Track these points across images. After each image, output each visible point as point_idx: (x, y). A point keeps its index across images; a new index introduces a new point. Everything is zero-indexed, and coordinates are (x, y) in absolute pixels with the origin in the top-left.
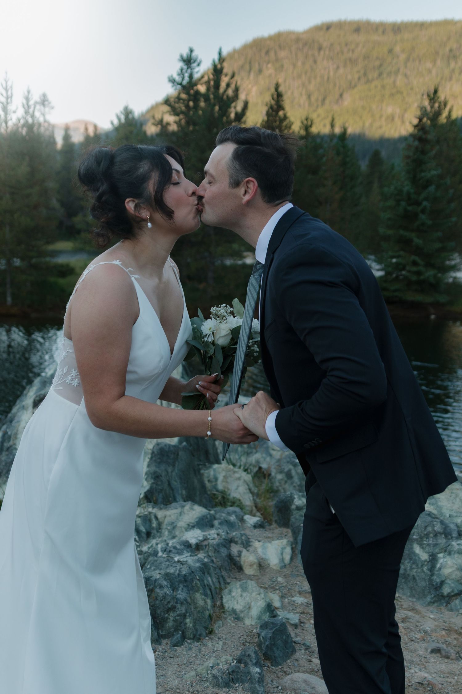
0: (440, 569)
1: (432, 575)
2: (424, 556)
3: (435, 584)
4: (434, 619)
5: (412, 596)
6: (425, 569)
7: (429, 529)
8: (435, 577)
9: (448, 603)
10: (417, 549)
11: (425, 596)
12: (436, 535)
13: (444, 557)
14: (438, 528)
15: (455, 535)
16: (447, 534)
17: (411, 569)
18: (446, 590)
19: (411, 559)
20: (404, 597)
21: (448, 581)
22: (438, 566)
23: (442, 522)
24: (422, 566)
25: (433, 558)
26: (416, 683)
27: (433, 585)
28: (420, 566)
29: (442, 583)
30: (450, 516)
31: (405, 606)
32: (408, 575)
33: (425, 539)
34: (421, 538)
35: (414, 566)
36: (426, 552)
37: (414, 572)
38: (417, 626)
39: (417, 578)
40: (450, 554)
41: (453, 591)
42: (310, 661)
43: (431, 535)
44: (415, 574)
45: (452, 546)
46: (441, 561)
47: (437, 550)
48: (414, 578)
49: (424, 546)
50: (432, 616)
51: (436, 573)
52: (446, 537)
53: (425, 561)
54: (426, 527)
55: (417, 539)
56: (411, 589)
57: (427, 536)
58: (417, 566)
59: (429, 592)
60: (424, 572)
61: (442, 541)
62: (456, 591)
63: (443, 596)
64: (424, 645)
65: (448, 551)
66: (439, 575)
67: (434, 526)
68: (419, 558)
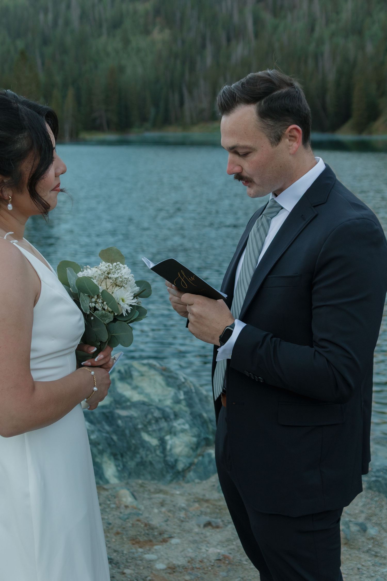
0: (171, 449)
1: (165, 456)
2: (154, 442)
3: (170, 463)
4: (181, 495)
5: (153, 479)
6: (158, 452)
7: (150, 416)
8: (168, 458)
9: (184, 477)
10: (146, 437)
11: (163, 476)
12: (157, 420)
13: (171, 438)
14: (157, 414)
15: (172, 416)
16: (166, 417)
17: (147, 455)
18: (180, 466)
19: (144, 447)
20: (146, 482)
21: (181, 458)
22: (168, 447)
23: (159, 409)
24: (155, 451)
25: (163, 442)
26: (216, 561)
27: (169, 465)
28: (153, 450)
29: (176, 461)
30: (160, 401)
31: (152, 490)
32: (146, 462)
33: (148, 426)
34: (145, 426)
35: (148, 453)
36: (155, 438)
37: (150, 458)
38: (174, 506)
39: (154, 462)
40: (175, 434)
41: (186, 466)
42: (124, 573)
43: (153, 422)
44: (151, 459)
45: (175, 427)
46: (170, 442)
47: (163, 434)
48: (151, 463)
49: (151, 433)
50: (178, 492)
51: (168, 453)
52: (166, 420)
53: (157, 446)
54: (146, 416)
55: (142, 429)
56: (150, 473)
57: (149, 423)
58: (151, 452)
59: (168, 472)
60: (157, 455)
61: (163, 424)
62: (188, 465)
63: (179, 472)
64: (194, 522)
65: (172, 432)
66: (171, 455)
67: (152, 413)
68: (151, 445)
